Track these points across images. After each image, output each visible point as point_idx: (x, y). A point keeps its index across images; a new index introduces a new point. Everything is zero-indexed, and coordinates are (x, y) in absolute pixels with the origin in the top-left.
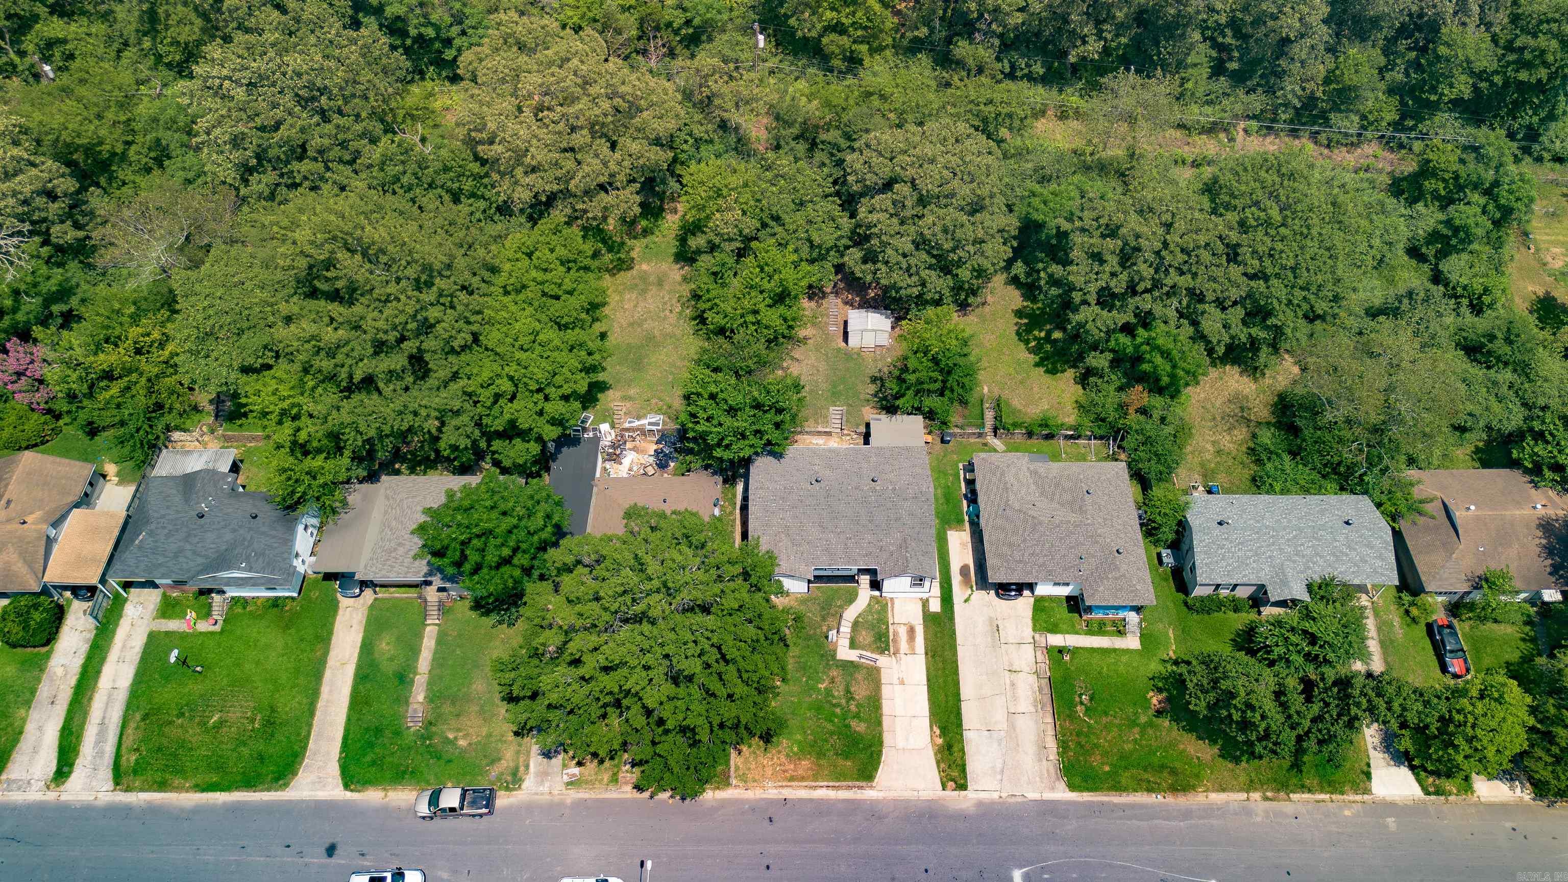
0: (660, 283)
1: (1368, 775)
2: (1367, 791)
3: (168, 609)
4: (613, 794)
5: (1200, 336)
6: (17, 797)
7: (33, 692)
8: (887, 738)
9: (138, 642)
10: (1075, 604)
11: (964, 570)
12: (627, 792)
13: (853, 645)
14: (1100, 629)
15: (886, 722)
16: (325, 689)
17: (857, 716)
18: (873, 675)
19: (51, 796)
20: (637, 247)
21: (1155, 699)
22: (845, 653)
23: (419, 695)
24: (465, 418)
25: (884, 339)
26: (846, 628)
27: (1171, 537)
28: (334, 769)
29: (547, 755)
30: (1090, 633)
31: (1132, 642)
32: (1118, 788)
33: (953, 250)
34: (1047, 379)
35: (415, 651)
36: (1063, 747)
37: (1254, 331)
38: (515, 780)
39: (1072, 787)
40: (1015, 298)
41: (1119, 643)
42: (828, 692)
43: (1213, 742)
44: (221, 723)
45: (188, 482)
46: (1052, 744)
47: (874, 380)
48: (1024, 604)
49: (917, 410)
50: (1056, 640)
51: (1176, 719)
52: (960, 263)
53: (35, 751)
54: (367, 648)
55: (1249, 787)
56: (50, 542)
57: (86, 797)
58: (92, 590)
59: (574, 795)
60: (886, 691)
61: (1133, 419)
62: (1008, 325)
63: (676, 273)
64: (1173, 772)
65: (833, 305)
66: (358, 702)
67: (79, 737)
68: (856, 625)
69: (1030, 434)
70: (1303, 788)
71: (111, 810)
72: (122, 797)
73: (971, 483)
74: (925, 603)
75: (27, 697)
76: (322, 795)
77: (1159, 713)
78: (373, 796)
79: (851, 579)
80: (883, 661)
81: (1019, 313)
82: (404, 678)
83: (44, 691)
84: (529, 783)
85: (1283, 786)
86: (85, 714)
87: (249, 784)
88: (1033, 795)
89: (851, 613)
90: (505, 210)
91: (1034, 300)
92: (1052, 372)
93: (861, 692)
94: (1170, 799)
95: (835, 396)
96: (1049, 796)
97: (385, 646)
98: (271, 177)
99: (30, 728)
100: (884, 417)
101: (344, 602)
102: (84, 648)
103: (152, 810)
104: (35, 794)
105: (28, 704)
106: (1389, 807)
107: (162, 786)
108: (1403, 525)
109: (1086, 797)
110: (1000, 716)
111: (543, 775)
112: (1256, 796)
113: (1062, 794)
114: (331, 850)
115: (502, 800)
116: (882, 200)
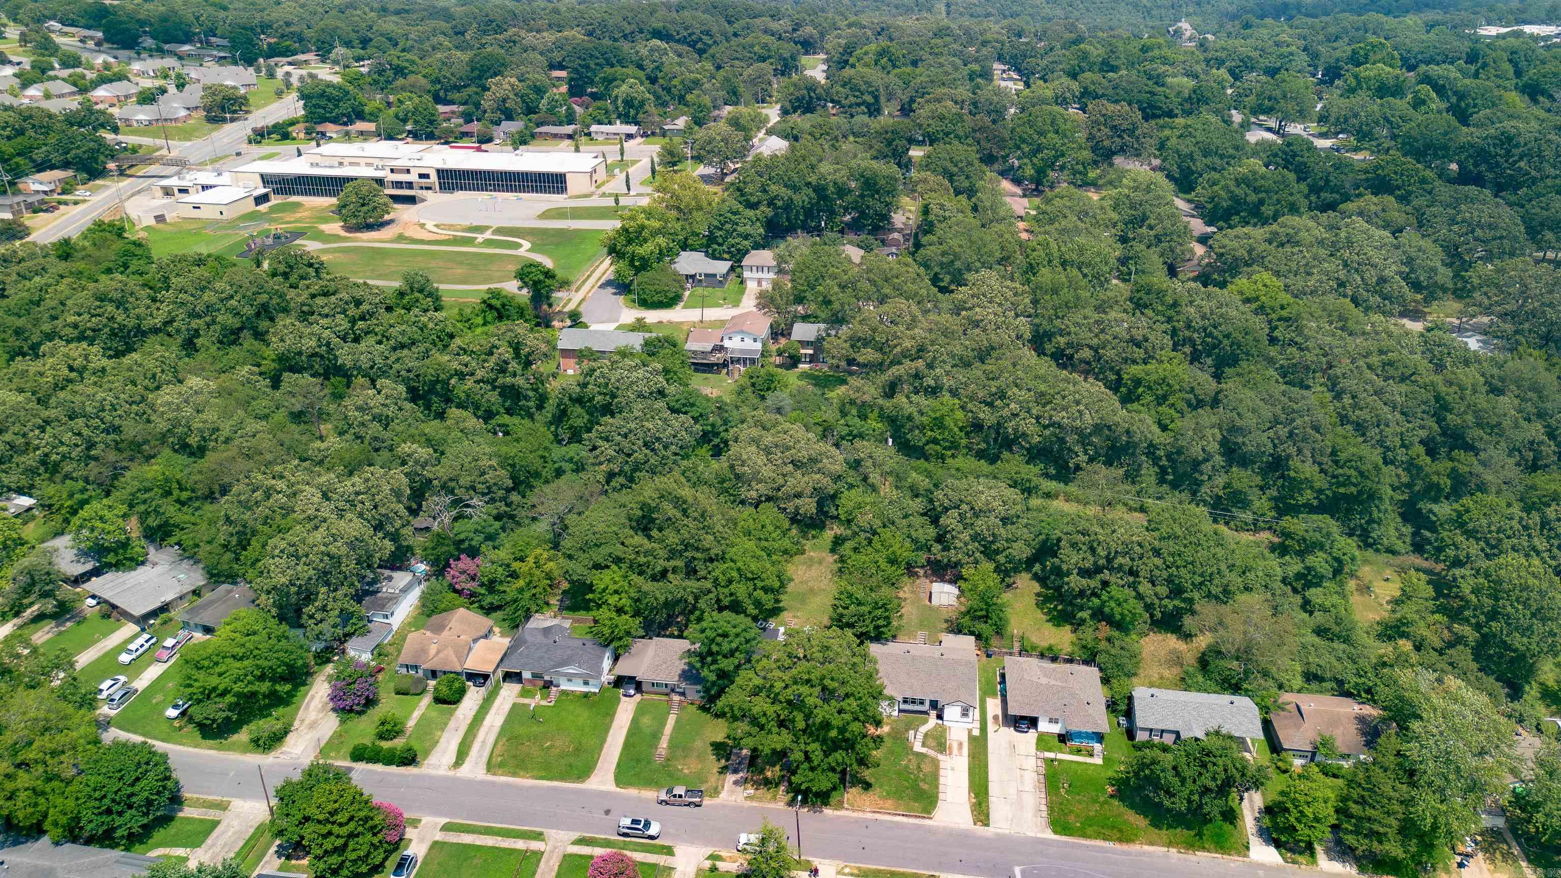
0: (820, 563)
1: (1248, 848)
2: (1246, 856)
3: (524, 694)
4: (772, 806)
5: (1139, 597)
6: (433, 772)
7: (446, 724)
8: (941, 796)
9: (507, 707)
10: (1063, 738)
11: (995, 718)
12: (781, 805)
13: (924, 745)
14: (1079, 751)
15: (941, 788)
16: (609, 739)
17: (924, 780)
18: (936, 764)
19: (451, 773)
20: (808, 545)
21: (1110, 789)
22: (918, 747)
23: (664, 743)
24: (711, 595)
25: (953, 601)
26: (920, 736)
27: (1124, 707)
28: (611, 777)
29: (736, 783)
30: (1071, 753)
31: (1098, 761)
32: (1085, 836)
33: (993, 542)
34: (1054, 629)
35: (663, 725)
36: (1051, 809)
37: (1176, 602)
38: (716, 792)
39: (1055, 832)
40: (1036, 587)
41: (1089, 760)
42: (907, 767)
43: (1146, 816)
44: (552, 746)
45: (547, 631)
46: (1044, 808)
47: (946, 621)
48: (1032, 735)
49: (971, 633)
50: (1051, 755)
51: (1121, 800)
52: (997, 552)
53: (444, 752)
54: (635, 721)
55: (1170, 844)
56: (470, 649)
57: (471, 776)
58: (486, 677)
59: (749, 803)
60: (942, 772)
61: (1103, 645)
62: (1032, 601)
63: (831, 558)
64: (1120, 831)
65: (923, 582)
66: (627, 746)
67: (470, 747)
68: (926, 735)
69: (1042, 656)
70: (1204, 849)
71: (482, 783)
72: (490, 778)
73: (1003, 676)
74: (970, 731)
75: (443, 727)
76: (603, 788)
77: (1112, 796)
78: (633, 792)
79: (925, 713)
80: (940, 757)
81: (1038, 595)
82: (656, 736)
83: (452, 724)
84: (724, 795)
85: (1190, 846)
86: (475, 736)
87: (562, 778)
88: (1030, 834)
89: (923, 729)
90: (743, 502)
91: (1048, 588)
92: (1058, 625)
93: (926, 768)
94: (1118, 846)
95: (921, 626)
96: (1040, 835)
97: (646, 721)
98: (622, 480)
99: (442, 740)
100: (951, 636)
101: (624, 699)
102: (476, 708)
103: (507, 785)
104: (442, 772)
105: (443, 730)
106: (1261, 866)
107: (514, 774)
108: (1272, 716)
109: (1064, 838)
110: (1013, 791)
111: (732, 792)
112: (1173, 850)
113: (1049, 835)
114: (607, 812)
115: (707, 801)
116: (954, 513)
